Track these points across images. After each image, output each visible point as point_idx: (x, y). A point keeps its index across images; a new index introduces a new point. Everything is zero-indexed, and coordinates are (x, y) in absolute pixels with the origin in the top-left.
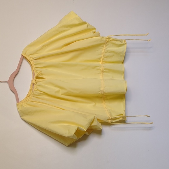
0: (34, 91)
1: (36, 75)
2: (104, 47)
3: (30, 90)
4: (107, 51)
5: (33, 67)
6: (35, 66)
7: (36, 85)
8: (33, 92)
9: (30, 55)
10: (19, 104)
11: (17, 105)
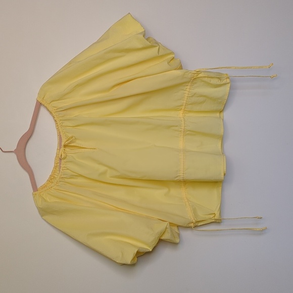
0: (61, 170)
1: (65, 140)
2: (188, 87)
3: (55, 167)
4: (194, 95)
5: (59, 126)
6: (62, 123)
7: (65, 161)
8: (60, 173)
9: (53, 101)
10: (36, 194)
11: (34, 195)
